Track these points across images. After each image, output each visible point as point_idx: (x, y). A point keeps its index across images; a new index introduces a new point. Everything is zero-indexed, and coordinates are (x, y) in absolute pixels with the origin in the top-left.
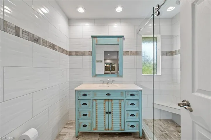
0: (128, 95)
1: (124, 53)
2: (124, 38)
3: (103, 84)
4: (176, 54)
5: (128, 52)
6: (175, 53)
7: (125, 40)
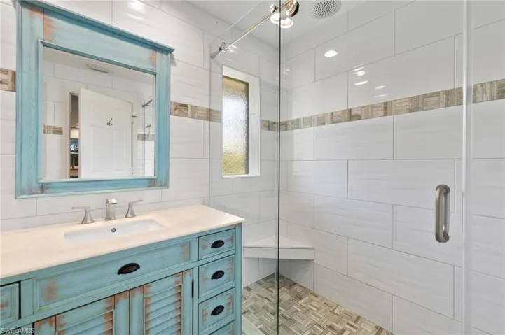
0: (204, 248)
1: (173, 107)
2: (172, 59)
3: (84, 222)
4: (286, 130)
5: (186, 106)
6: (284, 127)
7: (175, 64)
